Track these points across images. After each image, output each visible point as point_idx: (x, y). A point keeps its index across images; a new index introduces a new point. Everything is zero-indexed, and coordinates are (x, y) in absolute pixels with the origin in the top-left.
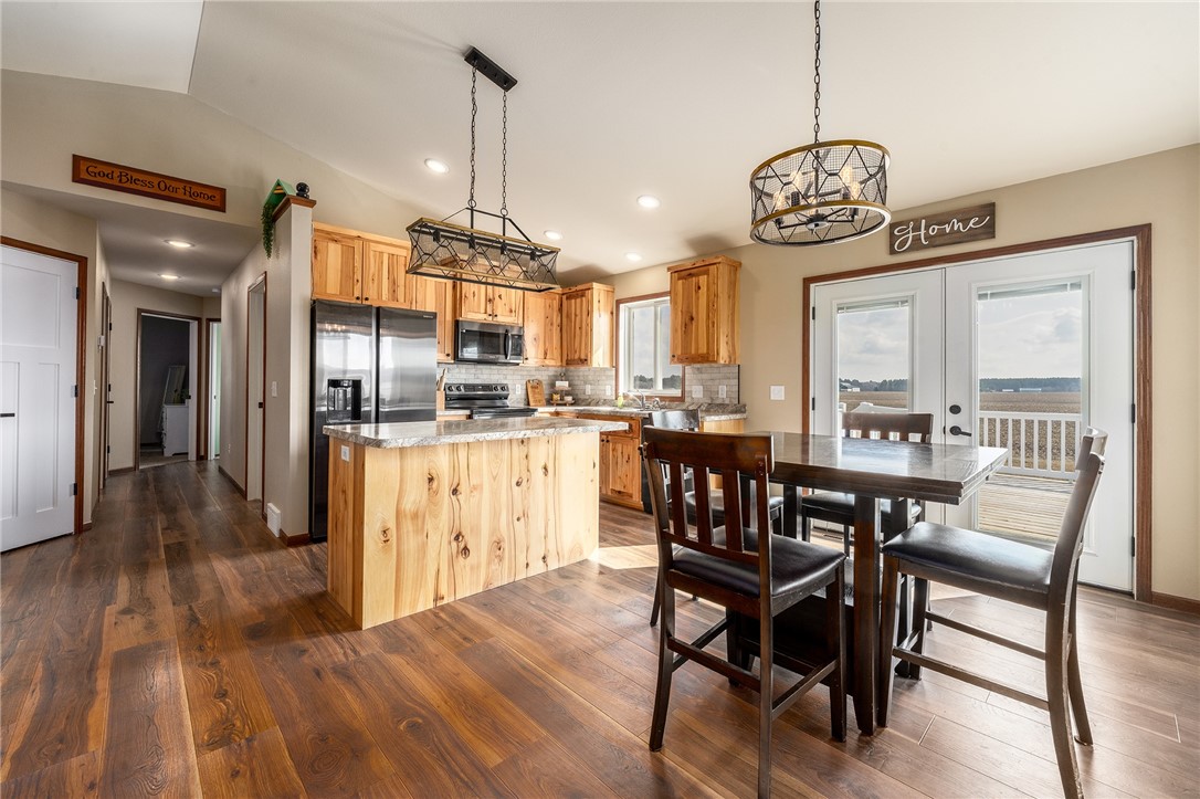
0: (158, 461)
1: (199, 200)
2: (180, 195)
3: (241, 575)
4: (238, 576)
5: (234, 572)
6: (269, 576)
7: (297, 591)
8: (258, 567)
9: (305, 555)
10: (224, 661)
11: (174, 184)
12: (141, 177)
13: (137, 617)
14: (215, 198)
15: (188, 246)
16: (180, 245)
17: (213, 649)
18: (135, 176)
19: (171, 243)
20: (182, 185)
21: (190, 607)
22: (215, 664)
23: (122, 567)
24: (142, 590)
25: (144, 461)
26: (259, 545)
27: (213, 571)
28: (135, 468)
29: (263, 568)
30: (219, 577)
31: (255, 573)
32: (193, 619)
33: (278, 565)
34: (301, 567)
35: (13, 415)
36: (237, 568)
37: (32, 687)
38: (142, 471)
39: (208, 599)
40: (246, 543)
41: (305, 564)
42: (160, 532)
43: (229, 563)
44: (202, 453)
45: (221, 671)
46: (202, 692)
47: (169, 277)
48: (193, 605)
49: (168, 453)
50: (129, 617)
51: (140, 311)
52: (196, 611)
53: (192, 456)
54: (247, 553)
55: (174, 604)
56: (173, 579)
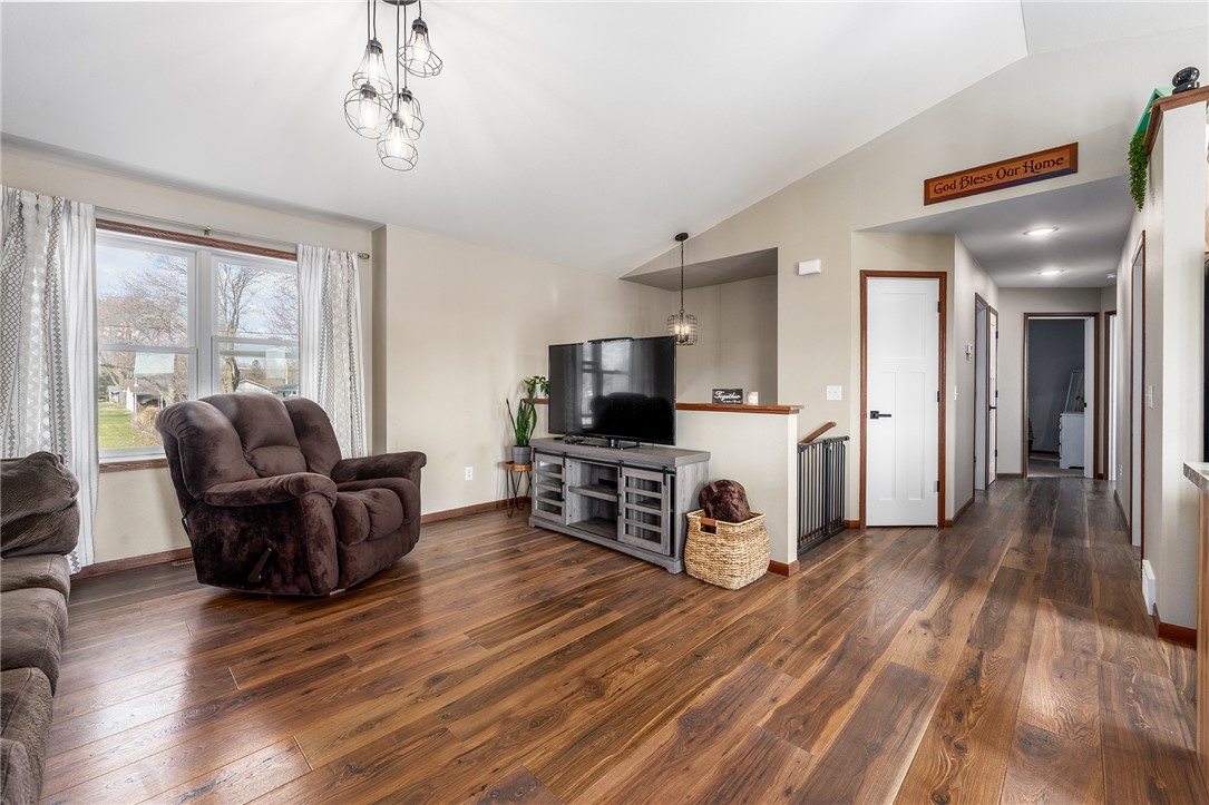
0: (1051, 472)
1: (1043, 171)
2: (1021, 175)
3: (1065, 646)
4: (1059, 645)
5: (1058, 636)
6: (1101, 669)
7: (1134, 719)
8: (1094, 648)
9: (1184, 664)
10: (972, 754)
11: (1013, 166)
12: (980, 174)
13: (930, 635)
14: (1064, 159)
15: (1051, 231)
16: (1041, 233)
17: (970, 728)
18: (974, 175)
19: (1031, 234)
20: (1023, 163)
21: (981, 655)
22: (961, 749)
23: (952, 574)
24: (951, 607)
25: (1034, 470)
26: (1113, 614)
27: (1032, 621)
28: (1022, 476)
29: (1101, 650)
30: (1035, 633)
31: (1084, 652)
32: (974, 673)
33: (1127, 659)
34: (1165, 681)
35: (890, 416)
36: (1063, 633)
37: (825, 655)
38: (1030, 480)
39: (1005, 655)
40: (1096, 605)
41: (1176, 681)
42: (1006, 550)
43: (1058, 621)
44: (1101, 471)
45: (961, 764)
46: (925, 776)
47: (1051, 273)
48: (986, 653)
49: (1064, 464)
50: (924, 631)
51: (1027, 315)
52: (984, 663)
53: (1089, 472)
54: (1090, 619)
55: (968, 641)
56: (986, 610)
